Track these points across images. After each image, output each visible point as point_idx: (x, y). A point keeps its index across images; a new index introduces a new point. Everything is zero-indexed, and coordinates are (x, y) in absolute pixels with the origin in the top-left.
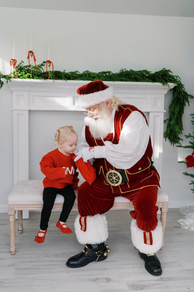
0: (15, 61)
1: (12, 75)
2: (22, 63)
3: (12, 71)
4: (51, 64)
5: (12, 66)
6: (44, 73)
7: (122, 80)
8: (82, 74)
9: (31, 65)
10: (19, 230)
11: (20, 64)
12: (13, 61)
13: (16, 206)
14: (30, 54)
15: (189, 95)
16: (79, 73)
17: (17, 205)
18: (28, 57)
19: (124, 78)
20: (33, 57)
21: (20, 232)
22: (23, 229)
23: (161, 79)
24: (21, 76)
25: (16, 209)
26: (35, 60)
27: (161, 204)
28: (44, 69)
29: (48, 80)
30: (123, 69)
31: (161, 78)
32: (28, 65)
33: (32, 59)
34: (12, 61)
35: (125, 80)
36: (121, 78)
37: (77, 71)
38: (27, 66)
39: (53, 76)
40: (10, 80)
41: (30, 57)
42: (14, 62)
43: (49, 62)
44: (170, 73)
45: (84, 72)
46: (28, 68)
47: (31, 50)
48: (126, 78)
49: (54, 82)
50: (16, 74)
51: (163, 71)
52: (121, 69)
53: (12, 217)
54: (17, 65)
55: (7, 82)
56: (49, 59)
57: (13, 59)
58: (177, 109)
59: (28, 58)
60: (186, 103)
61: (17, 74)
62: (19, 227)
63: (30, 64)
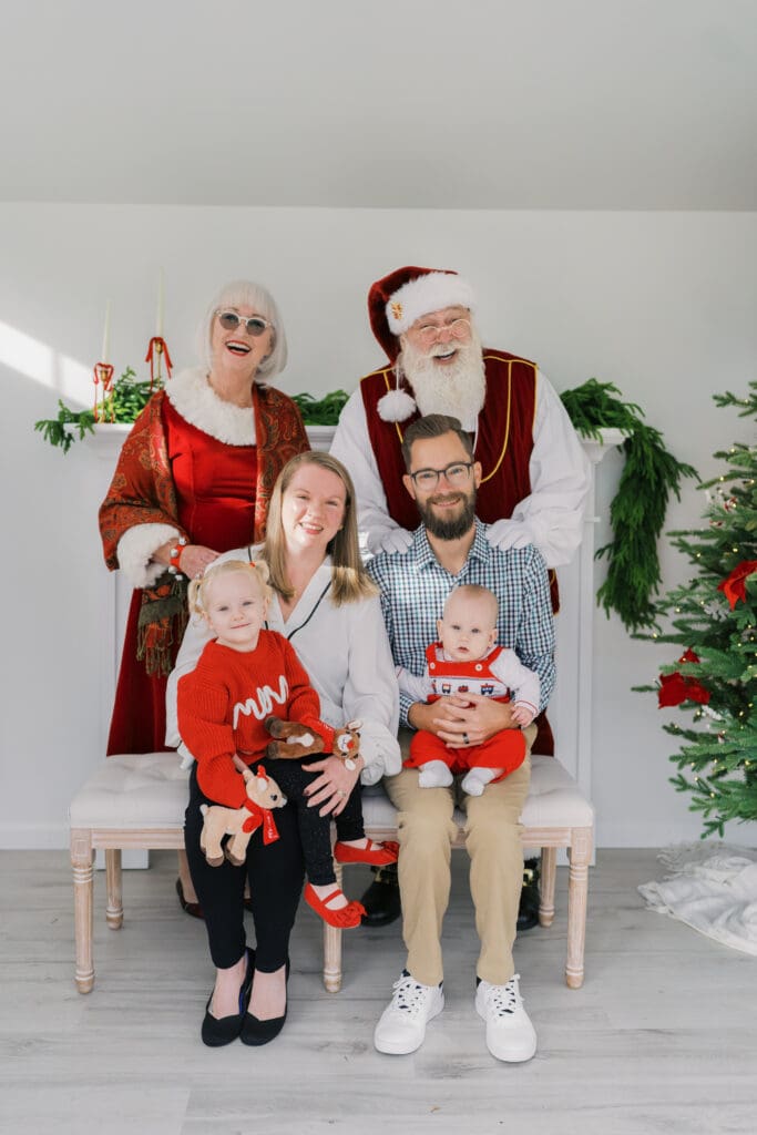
0: (109, 370)
1: (100, 413)
2: (130, 376)
3: (100, 400)
5: (101, 384)
8: (323, 402)
9: (159, 381)
10: (109, 919)
11: (125, 377)
12: (104, 369)
14: (154, 344)
15: (681, 467)
16: (310, 401)
17: (100, 832)
18: (150, 357)
20: (163, 354)
21: (112, 925)
22: (122, 916)
23: (579, 416)
24: (127, 414)
25: (95, 845)
27: (569, 834)
31: (580, 412)
32: (149, 379)
33: (160, 362)
34: (99, 369)
37: (305, 395)
38: (145, 385)
40: (91, 430)
41: (155, 354)
42: (106, 371)
44: (613, 396)
45: (330, 396)
46: (149, 388)
47: (158, 335)
50: (110, 409)
51: (588, 389)
53: (83, 871)
54: (114, 381)
55: (83, 435)
57: (103, 363)
58: (638, 513)
59: (147, 360)
60: (671, 493)
61: (114, 408)
62: (111, 909)
63: (155, 378)
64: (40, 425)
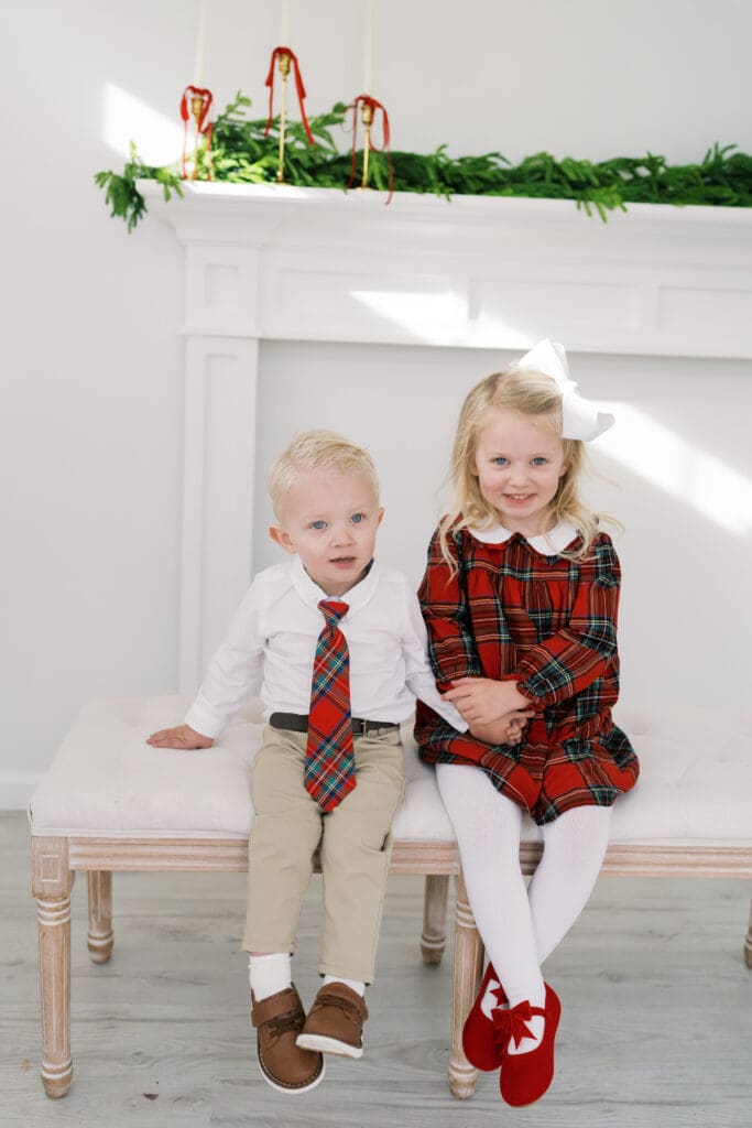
0: (206, 98)
1: (191, 167)
2: (241, 108)
3: (191, 149)
4: (379, 112)
5: (193, 119)
6: (342, 161)
7: (717, 201)
8: (519, 169)
9: (282, 120)
11: (231, 109)
12: (197, 96)
13: (73, 850)
14: (277, 61)
16: (502, 165)
17: (80, 842)
18: (269, 81)
19: (728, 192)
20: (292, 75)
24: (231, 169)
25: (73, 864)
26: (302, 94)
28: (341, 141)
29: (359, 190)
30: (721, 147)
32: (264, 116)
33: (285, 86)
34: (190, 95)
35: (735, 200)
36: (714, 190)
37: (496, 155)
38: (259, 125)
39: (386, 173)
40: (179, 191)
41: (278, 76)
42: (198, 100)
43: (371, 103)
45: (529, 160)
46: (264, 131)
47: (283, 44)
48: (735, 190)
49: (388, 203)
50: (207, 161)
52: (713, 147)
54: (211, 117)
55: (168, 197)
56: (367, 91)
57: (197, 86)
59: (266, 84)
61: (214, 160)
63: (274, 117)
64: (101, 177)
